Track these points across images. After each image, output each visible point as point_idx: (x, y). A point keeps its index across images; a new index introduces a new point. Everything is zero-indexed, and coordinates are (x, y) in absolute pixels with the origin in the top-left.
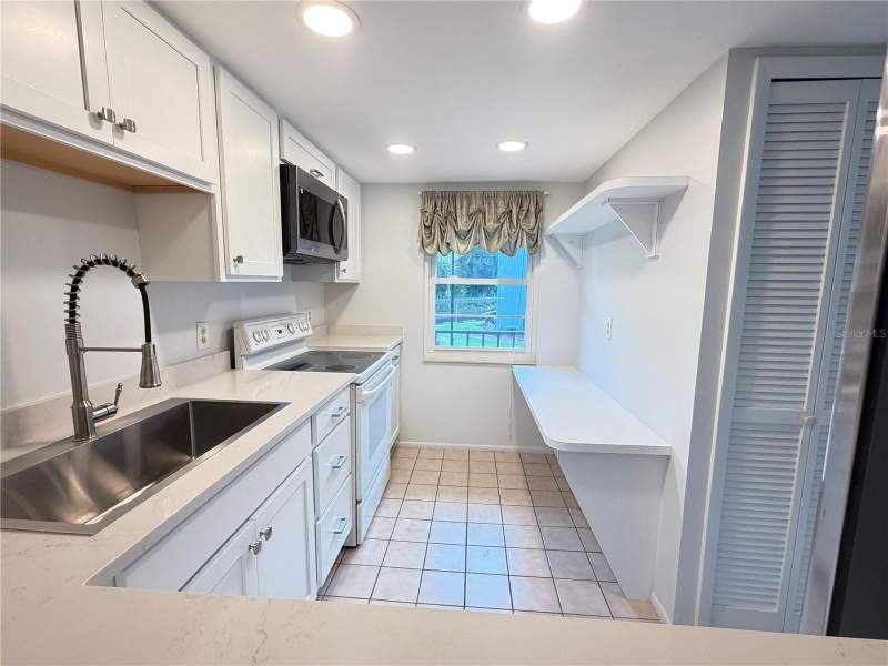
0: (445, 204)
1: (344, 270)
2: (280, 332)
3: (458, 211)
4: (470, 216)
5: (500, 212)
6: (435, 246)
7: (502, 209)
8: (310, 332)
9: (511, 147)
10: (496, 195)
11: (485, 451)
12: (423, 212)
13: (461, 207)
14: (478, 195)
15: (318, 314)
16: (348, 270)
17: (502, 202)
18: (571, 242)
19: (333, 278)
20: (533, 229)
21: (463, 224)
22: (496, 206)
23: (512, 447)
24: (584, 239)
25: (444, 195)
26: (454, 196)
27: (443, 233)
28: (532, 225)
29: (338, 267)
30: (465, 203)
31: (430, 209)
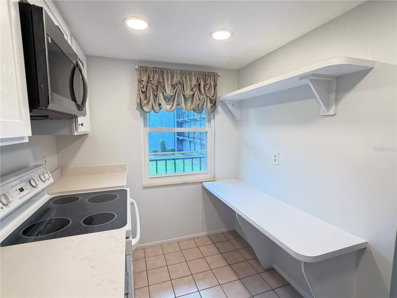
0: (156, 76)
1: (82, 125)
2: (22, 190)
3: (166, 81)
4: (173, 86)
5: (193, 85)
6: (150, 106)
7: (194, 83)
8: (51, 180)
9: (221, 35)
10: (190, 73)
11: (188, 240)
12: (140, 81)
13: (168, 79)
14: (178, 72)
15: (52, 160)
16: (84, 124)
17: (194, 78)
18: (233, 105)
19: (71, 131)
20: (213, 96)
21: (169, 91)
22: (190, 81)
23: (204, 233)
24: (241, 103)
25: (155, 70)
26: (162, 72)
27: (155, 96)
28: (213, 94)
29: (76, 122)
30: (170, 76)
31: (145, 79)
